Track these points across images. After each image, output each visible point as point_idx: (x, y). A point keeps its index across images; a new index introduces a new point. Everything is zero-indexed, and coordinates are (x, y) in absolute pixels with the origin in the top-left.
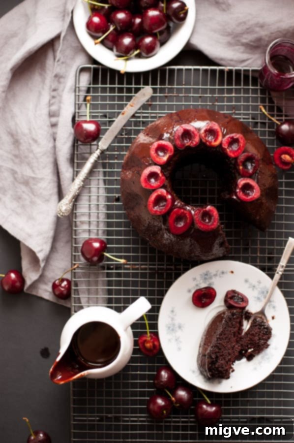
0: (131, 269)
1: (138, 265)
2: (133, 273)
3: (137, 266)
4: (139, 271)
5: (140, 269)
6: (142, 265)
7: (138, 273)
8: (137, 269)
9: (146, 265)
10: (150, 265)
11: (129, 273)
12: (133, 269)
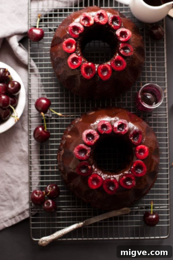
0: (65, 117)
1: (69, 114)
2: (66, 119)
3: (68, 116)
4: (70, 118)
5: (70, 117)
6: (71, 114)
7: (69, 119)
8: (69, 117)
9: (74, 114)
10: (76, 114)
11: (64, 119)
12: (66, 117)
